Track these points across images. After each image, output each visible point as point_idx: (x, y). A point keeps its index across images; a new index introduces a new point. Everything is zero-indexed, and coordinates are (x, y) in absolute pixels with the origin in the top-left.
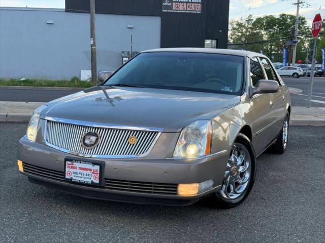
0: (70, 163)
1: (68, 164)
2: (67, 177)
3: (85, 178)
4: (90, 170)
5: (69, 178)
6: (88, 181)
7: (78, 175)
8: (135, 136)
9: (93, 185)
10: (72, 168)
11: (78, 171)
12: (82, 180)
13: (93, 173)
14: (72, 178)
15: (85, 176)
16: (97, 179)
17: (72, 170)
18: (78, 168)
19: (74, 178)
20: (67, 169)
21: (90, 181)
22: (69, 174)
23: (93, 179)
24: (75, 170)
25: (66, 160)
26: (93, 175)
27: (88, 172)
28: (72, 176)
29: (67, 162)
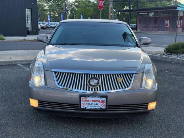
0: (84, 98)
1: (83, 99)
2: (82, 107)
3: (95, 106)
4: (99, 101)
5: (84, 107)
6: (98, 108)
7: (91, 105)
8: (120, 77)
9: (101, 110)
10: (86, 101)
11: (90, 102)
12: (94, 108)
13: (101, 103)
14: (86, 107)
15: (96, 105)
16: (104, 106)
17: (86, 103)
18: (90, 101)
19: (87, 107)
20: (82, 102)
21: (99, 108)
22: (84, 105)
23: (101, 106)
24: (87, 102)
25: (81, 96)
26: (101, 104)
27: (98, 103)
28: (86, 106)
29: (82, 98)
